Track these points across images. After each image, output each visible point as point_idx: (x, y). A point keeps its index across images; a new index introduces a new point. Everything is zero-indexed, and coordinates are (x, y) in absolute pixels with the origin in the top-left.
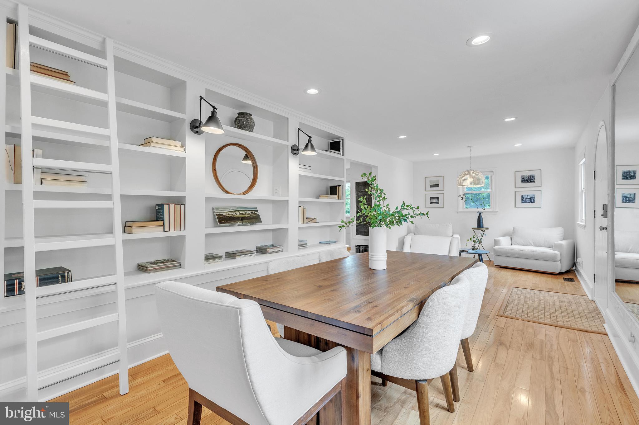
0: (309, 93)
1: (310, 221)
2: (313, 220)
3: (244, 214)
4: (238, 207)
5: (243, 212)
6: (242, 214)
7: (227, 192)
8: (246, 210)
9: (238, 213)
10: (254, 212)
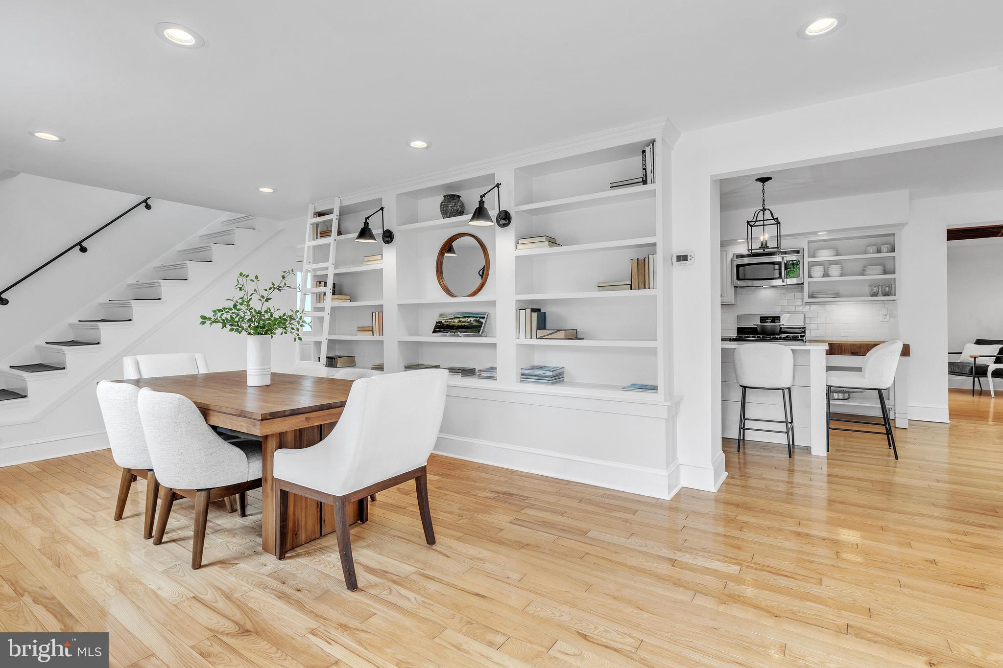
0: (413, 146)
1: (547, 335)
2: (554, 333)
3: (463, 322)
4: (459, 313)
5: (462, 320)
6: (460, 321)
7: (451, 295)
8: (468, 317)
9: (456, 321)
10: (477, 319)
